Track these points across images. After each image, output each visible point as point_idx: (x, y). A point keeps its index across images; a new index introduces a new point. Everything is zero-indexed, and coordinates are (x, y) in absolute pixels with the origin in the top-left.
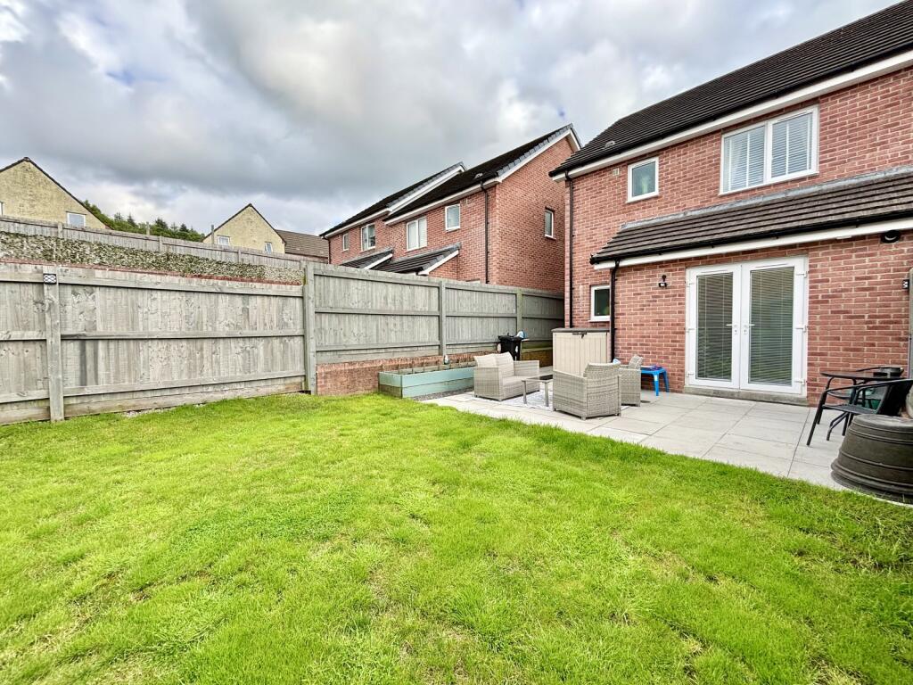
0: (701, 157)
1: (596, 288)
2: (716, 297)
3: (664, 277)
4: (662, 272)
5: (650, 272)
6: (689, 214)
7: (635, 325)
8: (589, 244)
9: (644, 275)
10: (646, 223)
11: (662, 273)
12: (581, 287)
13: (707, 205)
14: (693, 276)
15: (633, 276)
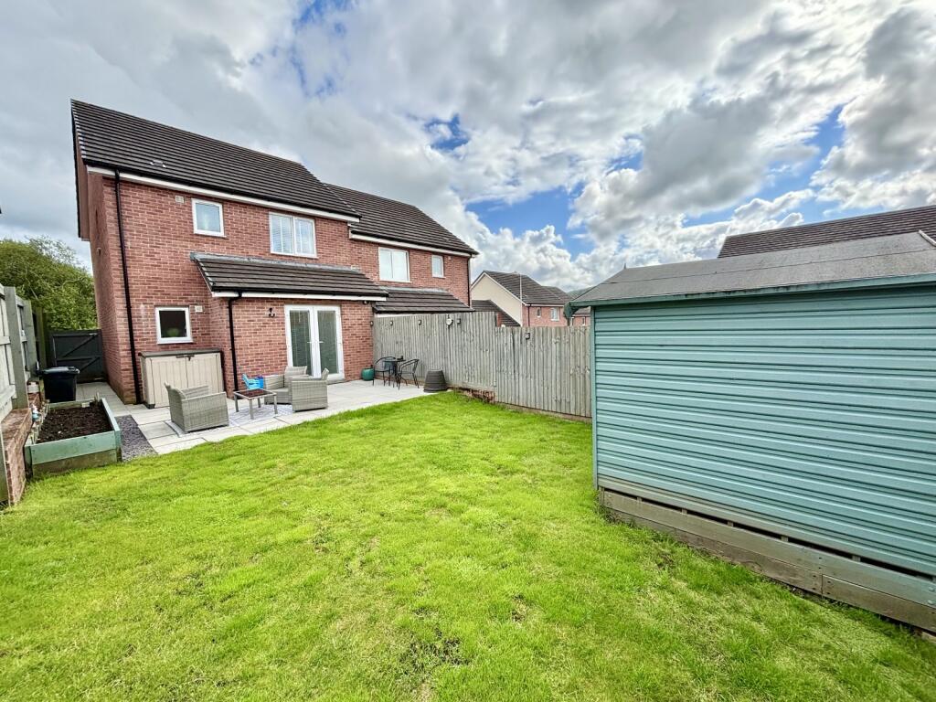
0: (257, 220)
1: (162, 309)
2: (299, 322)
3: (271, 310)
4: (268, 306)
5: (260, 305)
6: (252, 260)
7: (251, 345)
8: (148, 261)
9: (256, 306)
10: (216, 257)
11: (270, 307)
12: (142, 306)
13: (263, 257)
14: (288, 309)
15: (247, 306)
